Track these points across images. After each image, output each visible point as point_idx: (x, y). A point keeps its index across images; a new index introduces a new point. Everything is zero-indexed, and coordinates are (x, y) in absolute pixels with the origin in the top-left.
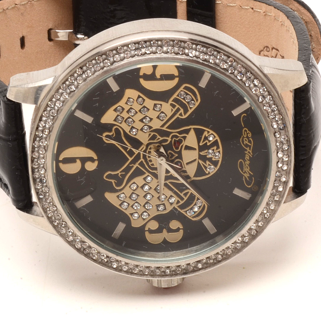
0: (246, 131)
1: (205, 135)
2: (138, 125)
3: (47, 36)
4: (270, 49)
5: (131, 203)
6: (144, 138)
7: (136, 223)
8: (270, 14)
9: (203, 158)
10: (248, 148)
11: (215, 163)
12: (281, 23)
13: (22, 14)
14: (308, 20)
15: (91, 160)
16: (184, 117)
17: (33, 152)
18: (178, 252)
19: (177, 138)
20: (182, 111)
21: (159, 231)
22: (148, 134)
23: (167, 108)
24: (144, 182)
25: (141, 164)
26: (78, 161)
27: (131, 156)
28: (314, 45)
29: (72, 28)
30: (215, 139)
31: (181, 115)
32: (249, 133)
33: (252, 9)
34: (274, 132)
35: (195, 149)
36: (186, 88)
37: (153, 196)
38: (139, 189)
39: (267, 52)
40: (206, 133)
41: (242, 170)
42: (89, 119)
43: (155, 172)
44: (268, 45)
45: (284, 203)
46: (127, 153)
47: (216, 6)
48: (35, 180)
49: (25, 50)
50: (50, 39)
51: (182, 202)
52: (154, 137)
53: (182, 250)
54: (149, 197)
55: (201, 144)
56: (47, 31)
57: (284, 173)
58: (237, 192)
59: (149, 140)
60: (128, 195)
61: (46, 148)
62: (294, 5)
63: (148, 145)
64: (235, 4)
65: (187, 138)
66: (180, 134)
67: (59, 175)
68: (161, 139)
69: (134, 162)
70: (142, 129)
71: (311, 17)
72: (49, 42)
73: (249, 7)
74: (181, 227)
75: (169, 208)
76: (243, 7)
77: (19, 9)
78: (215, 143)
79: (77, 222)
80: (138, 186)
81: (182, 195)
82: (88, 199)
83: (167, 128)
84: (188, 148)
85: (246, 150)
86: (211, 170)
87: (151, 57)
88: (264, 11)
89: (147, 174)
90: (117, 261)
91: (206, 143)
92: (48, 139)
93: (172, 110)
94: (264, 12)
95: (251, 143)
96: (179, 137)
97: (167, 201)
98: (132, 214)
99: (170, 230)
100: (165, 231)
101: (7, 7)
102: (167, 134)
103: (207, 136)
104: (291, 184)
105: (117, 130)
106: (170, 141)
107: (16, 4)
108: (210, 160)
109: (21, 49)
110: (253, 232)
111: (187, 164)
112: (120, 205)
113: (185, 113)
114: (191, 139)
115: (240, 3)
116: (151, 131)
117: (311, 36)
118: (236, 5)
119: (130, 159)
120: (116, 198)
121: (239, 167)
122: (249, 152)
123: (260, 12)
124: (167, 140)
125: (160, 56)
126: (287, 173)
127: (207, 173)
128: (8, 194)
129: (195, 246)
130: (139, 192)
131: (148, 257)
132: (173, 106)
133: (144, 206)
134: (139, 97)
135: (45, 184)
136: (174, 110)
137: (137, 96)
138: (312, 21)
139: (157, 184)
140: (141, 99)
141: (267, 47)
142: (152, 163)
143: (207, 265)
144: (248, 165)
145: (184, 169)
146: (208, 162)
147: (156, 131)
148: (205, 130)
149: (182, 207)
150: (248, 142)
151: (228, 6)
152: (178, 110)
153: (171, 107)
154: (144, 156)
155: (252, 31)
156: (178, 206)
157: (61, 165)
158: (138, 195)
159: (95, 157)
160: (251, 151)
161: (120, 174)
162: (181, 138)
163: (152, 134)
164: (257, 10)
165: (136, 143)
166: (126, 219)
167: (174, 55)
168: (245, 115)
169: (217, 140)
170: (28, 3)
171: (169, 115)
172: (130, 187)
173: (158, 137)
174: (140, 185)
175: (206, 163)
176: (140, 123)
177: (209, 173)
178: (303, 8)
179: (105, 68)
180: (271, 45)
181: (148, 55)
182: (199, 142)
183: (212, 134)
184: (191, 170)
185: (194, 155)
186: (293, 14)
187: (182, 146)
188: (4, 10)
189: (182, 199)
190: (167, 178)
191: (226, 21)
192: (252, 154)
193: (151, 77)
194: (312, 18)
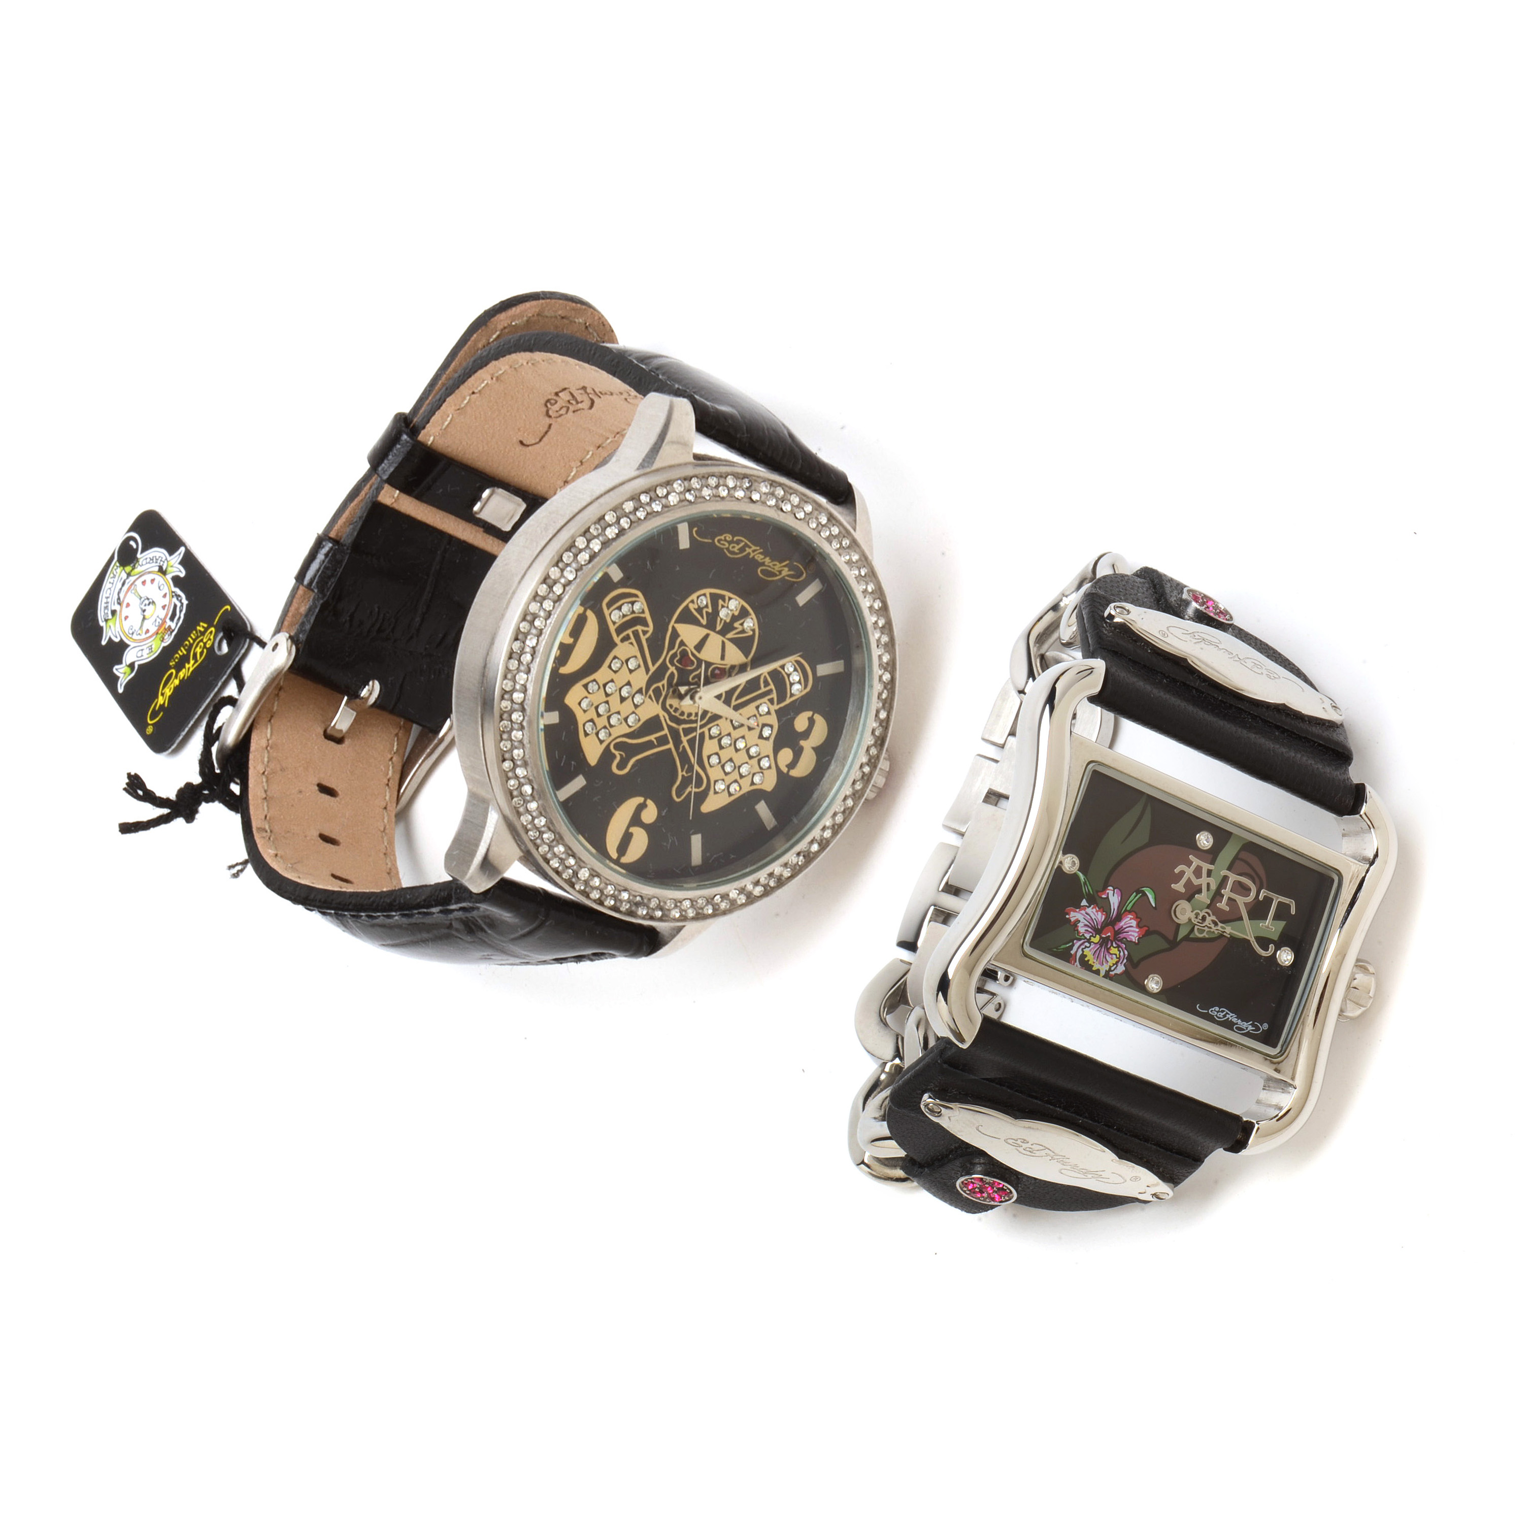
0: (721, 540)
1: (695, 609)
2: (627, 707)
3: (332, 744)
4: (555, 398)
5: (735, 776)
6: (651, 709)
7: (768, 782)
8: (500, 372)
9: (727, 628)
10: (747, 549)
11: (743, 614)
12: (530, 364)
13: (282, 770)
14: (537, 310)
15: (641, 807)
16: (651, 629)
17: (588, 896)
18: (845, 737)
19: (677, 656)
20: (639, 628)
21: (798, 753)
22: (648, 700)
23: (624, 649)
24: (716, 740)
25: (687, 732)
26: (632, 830)
27: (668, 743)
28: (581, 321)
29: (339, 696)
30: (708, 595)
31: (645, 633)
32: (725, 537)
33: (473, 393)
34: (749, 500)
35: (707, 636)
36: (609, 605)
37: (743, 737)
38: (721, 753)
39: (556, 406)
40: (692, 607)
41: (774, 575)
42: (579, 783)
43: (709, 715)
44: (546, 399)
45: (855, 530)
46: (659, 745)
47: (434, 447)
48: (631, 913)
49: (340, 792)
50: (339, 741)
51: (774, 695)
52: (657, 692)
53: (844, 731)
54: (741, 744)
55: (704, 622)
56: (326, 740)
57: (816, 513)
58: (803, 598)
59: (658, 703)
60: (722, 775)
61: (594, 874)
62: (501, 321)
63: (664, 708)
64: (448, 416)
65: (685, 641)
66: (673, 648)
67: (638, 871)
68: (665, 682)
69: (677, 742)
70: (636, 706)
71: (534, 303)
72: (344, 745)
73: (468, 398)
74: (810, 714)
75: (773, 720)
76: (463, 406)
77: (274, 772)
78: (715, 599)
79: (726, 876)
80: (717, 754)
81: (763, 690)
82: (696, 841)
83: (653, 664)
84: (700, 646)
85: (749, 554)
86: (750, 624)
87: (544, 643)
88: (490, 377)
89: (705, 729)
90: (812, 842)
91: (707, 612)
92: (582, 864)
93: (631, 643)
94: (492, 379)
95: (742, 541)
96: (676, 653)
97: (762, 717)
98: (753, 783)
99: (806, 734)
100: (802, 743)
101: (263, 791)
102: (663, 668)
103: (696, 607)
104: (822, 500)
105: (617, 746)
106: (676, 669)
107: (264, 773)
108: (734, 618)
109: (337, 799)
110: (877, 605)
111: (723, 658)
112: (730, 794)
113: (647, 625)
114: (690, 634)
115: (453, 407)
116: (646, 693)
117: (563, 318)
118: (451, 416)
119: (671, 745)
120: (716, 795)
121: (766, 578)
122: (754, 551)
123: (487, 384)
124: (672, 673)
125: (550, 629)
126: (805, 500)
127: (751, 633)
128: (613, 956)
129: (848, 705)
130: (725, 754)
131: (830, 789)
132: (627, 638)
133: (751, 757)
134: (586, 686)
135: (645, 901)
136: (633, 640)
137: (583, 689)
138: (542, 304)
139: (728, 720)
140: (590, 684)
141: (548, 401)
142: (694, 715)
143: (888, 704)
144: (772, 561)
145: (728, 667)
146: (736, 625)
147: (649, 684)
148: (687, 606)
149: (782, 697)
150: (738, 544)
151: (445, 429)
152: (636, 634)
153: (626, 643)
154: (678, 721)
155: (508, 412)
156: (778, 704)
157: (624, 860)
158: (731, 760)
159: (640, 800)
160: (754, 548)
161: (684, 773)
162: (680, 649)
163: (651, 692)
164: (479, 388)
165: (653, 724)
166: (756, 795)
167: (560, 604)
168: (696, 532)
169: (711, 594)
170: (268, 752)
171: (635, 650)
172: (711, 766)
173: (660, 684)
174: (717, 749)
175: (736, 628)
176: (625, 703)
177: (753, 631)
178: (514, 309)
179: (525, 724)
180: (551, 394)
181: (539, 647)
182: (697, 623)
183: (698, 598)
184: (735, 656)
185: (715, 640)
186: (527, 338)
187: (693, 655)
188: (266, 798)
189: (770, 691)
190: (727, 702)
191: (467, 444)
192: (758, 548)
193: (566, 651)
194: (537, 302)
